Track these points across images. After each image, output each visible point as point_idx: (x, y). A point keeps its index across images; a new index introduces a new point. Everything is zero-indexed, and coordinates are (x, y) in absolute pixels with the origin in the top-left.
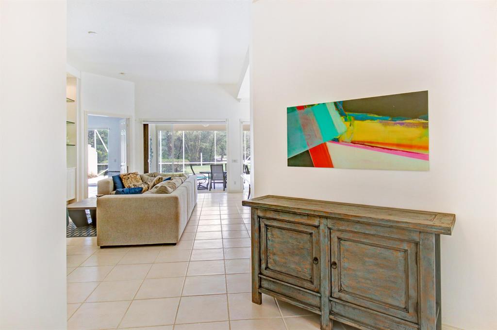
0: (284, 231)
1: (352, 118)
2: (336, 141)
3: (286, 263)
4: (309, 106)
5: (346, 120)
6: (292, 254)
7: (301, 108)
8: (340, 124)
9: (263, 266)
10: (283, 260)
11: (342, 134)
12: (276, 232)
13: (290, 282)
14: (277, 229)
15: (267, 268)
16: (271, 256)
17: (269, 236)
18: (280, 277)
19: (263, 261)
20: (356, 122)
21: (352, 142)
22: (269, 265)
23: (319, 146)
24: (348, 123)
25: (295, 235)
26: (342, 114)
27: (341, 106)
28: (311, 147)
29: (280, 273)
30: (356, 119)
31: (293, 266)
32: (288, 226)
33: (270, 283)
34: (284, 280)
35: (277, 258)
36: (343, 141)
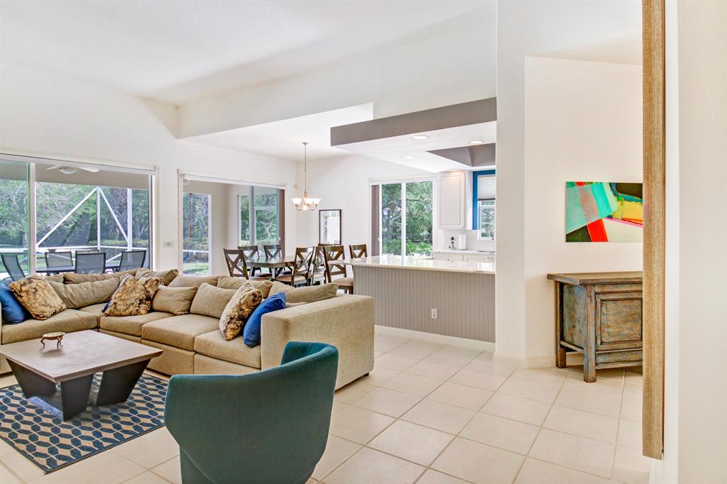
0: (618, 302)
1: (623, 199)
2: (610, 217)
3: (619, 332)
4: (588, 183)
5: (618, 200)
6: (626, 321)
7: (580, 184)
8: (614, 203)
9: (599, 342)
10: (618, 330)
11: (615, 212)
12: (611, 305)
13: (625, 347)
14: (611, 302)
15: (602, 343)
16: (606, 330)
17: (604, 310)
18: (616, 346)
19: (599, 338)
20: (626, 203)
21: (623, 219)
22: (604, 340)
23: (596, 221)
24: (620, 203)
25: (628, 303)
26: (615, 195)
27: (614, 187)
28: (589, 223)
29: (615, 342)
30: (625, 200)
31: (626, 332)
32: (623, 296)
33: (605, 356)
34: (620, 347)
35: (611, 330)
36: (616, 219)
